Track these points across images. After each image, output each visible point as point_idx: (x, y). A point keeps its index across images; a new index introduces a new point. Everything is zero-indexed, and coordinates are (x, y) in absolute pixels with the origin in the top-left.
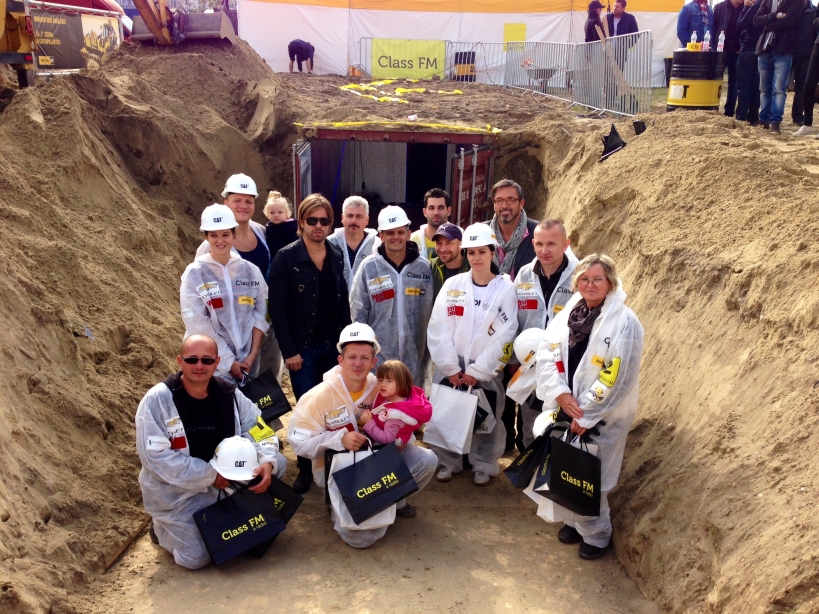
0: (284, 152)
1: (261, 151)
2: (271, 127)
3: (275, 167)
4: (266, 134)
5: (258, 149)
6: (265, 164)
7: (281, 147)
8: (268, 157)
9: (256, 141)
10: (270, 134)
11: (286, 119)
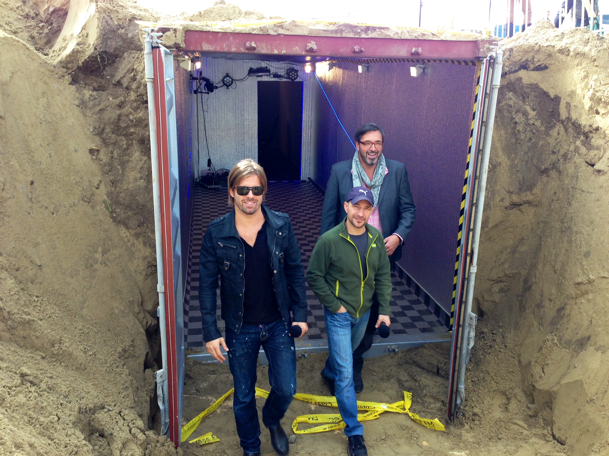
0: (119, 83)
1: (74, 81)
2: (93, 39)
3: (102, 111)
4: (83, 52)
5: (68, 78)
6: (83, 104)
7: (112, 76)
8: (87, 93)
9: (65, 64)
10: (89, 52)
11: (120, 27)
